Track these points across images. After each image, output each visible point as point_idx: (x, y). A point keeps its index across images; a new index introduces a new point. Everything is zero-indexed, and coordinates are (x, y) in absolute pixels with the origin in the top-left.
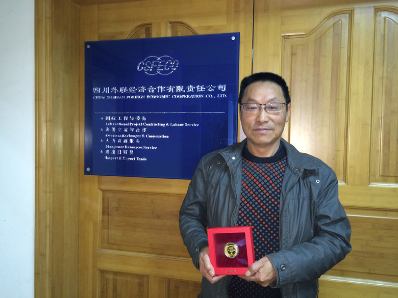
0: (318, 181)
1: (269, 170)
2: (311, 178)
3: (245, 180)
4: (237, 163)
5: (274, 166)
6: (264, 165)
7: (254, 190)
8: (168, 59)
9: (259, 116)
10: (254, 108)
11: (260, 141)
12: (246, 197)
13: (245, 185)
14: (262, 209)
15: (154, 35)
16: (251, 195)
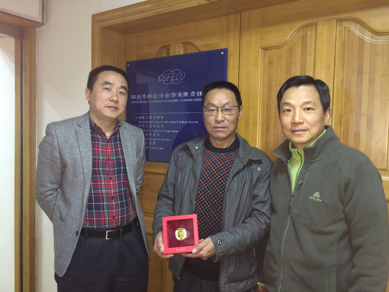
0: (259, 169)
1: (222, 158)
2: (254, 166)
3: (204, 165)
4: (200, 151)
5: (227, 156)
6: (219, 154)
7: (209, 173)
8: (178, 71)
9: (216, 117)
10: (213, 110)
11: (218, 136)
12: (203, 179)
13: (203, 169)
14: (213, 188)
15: (171, 54)
16: (207, 177)
